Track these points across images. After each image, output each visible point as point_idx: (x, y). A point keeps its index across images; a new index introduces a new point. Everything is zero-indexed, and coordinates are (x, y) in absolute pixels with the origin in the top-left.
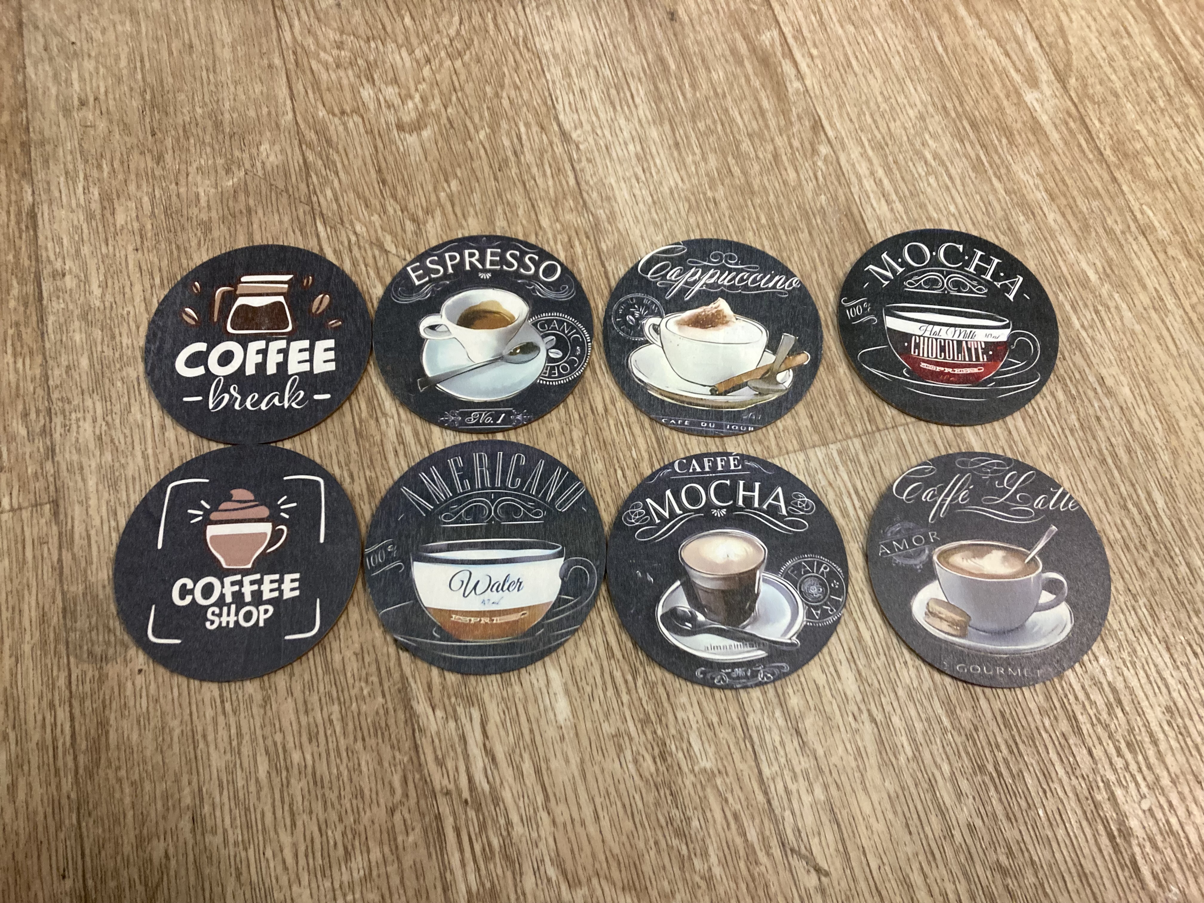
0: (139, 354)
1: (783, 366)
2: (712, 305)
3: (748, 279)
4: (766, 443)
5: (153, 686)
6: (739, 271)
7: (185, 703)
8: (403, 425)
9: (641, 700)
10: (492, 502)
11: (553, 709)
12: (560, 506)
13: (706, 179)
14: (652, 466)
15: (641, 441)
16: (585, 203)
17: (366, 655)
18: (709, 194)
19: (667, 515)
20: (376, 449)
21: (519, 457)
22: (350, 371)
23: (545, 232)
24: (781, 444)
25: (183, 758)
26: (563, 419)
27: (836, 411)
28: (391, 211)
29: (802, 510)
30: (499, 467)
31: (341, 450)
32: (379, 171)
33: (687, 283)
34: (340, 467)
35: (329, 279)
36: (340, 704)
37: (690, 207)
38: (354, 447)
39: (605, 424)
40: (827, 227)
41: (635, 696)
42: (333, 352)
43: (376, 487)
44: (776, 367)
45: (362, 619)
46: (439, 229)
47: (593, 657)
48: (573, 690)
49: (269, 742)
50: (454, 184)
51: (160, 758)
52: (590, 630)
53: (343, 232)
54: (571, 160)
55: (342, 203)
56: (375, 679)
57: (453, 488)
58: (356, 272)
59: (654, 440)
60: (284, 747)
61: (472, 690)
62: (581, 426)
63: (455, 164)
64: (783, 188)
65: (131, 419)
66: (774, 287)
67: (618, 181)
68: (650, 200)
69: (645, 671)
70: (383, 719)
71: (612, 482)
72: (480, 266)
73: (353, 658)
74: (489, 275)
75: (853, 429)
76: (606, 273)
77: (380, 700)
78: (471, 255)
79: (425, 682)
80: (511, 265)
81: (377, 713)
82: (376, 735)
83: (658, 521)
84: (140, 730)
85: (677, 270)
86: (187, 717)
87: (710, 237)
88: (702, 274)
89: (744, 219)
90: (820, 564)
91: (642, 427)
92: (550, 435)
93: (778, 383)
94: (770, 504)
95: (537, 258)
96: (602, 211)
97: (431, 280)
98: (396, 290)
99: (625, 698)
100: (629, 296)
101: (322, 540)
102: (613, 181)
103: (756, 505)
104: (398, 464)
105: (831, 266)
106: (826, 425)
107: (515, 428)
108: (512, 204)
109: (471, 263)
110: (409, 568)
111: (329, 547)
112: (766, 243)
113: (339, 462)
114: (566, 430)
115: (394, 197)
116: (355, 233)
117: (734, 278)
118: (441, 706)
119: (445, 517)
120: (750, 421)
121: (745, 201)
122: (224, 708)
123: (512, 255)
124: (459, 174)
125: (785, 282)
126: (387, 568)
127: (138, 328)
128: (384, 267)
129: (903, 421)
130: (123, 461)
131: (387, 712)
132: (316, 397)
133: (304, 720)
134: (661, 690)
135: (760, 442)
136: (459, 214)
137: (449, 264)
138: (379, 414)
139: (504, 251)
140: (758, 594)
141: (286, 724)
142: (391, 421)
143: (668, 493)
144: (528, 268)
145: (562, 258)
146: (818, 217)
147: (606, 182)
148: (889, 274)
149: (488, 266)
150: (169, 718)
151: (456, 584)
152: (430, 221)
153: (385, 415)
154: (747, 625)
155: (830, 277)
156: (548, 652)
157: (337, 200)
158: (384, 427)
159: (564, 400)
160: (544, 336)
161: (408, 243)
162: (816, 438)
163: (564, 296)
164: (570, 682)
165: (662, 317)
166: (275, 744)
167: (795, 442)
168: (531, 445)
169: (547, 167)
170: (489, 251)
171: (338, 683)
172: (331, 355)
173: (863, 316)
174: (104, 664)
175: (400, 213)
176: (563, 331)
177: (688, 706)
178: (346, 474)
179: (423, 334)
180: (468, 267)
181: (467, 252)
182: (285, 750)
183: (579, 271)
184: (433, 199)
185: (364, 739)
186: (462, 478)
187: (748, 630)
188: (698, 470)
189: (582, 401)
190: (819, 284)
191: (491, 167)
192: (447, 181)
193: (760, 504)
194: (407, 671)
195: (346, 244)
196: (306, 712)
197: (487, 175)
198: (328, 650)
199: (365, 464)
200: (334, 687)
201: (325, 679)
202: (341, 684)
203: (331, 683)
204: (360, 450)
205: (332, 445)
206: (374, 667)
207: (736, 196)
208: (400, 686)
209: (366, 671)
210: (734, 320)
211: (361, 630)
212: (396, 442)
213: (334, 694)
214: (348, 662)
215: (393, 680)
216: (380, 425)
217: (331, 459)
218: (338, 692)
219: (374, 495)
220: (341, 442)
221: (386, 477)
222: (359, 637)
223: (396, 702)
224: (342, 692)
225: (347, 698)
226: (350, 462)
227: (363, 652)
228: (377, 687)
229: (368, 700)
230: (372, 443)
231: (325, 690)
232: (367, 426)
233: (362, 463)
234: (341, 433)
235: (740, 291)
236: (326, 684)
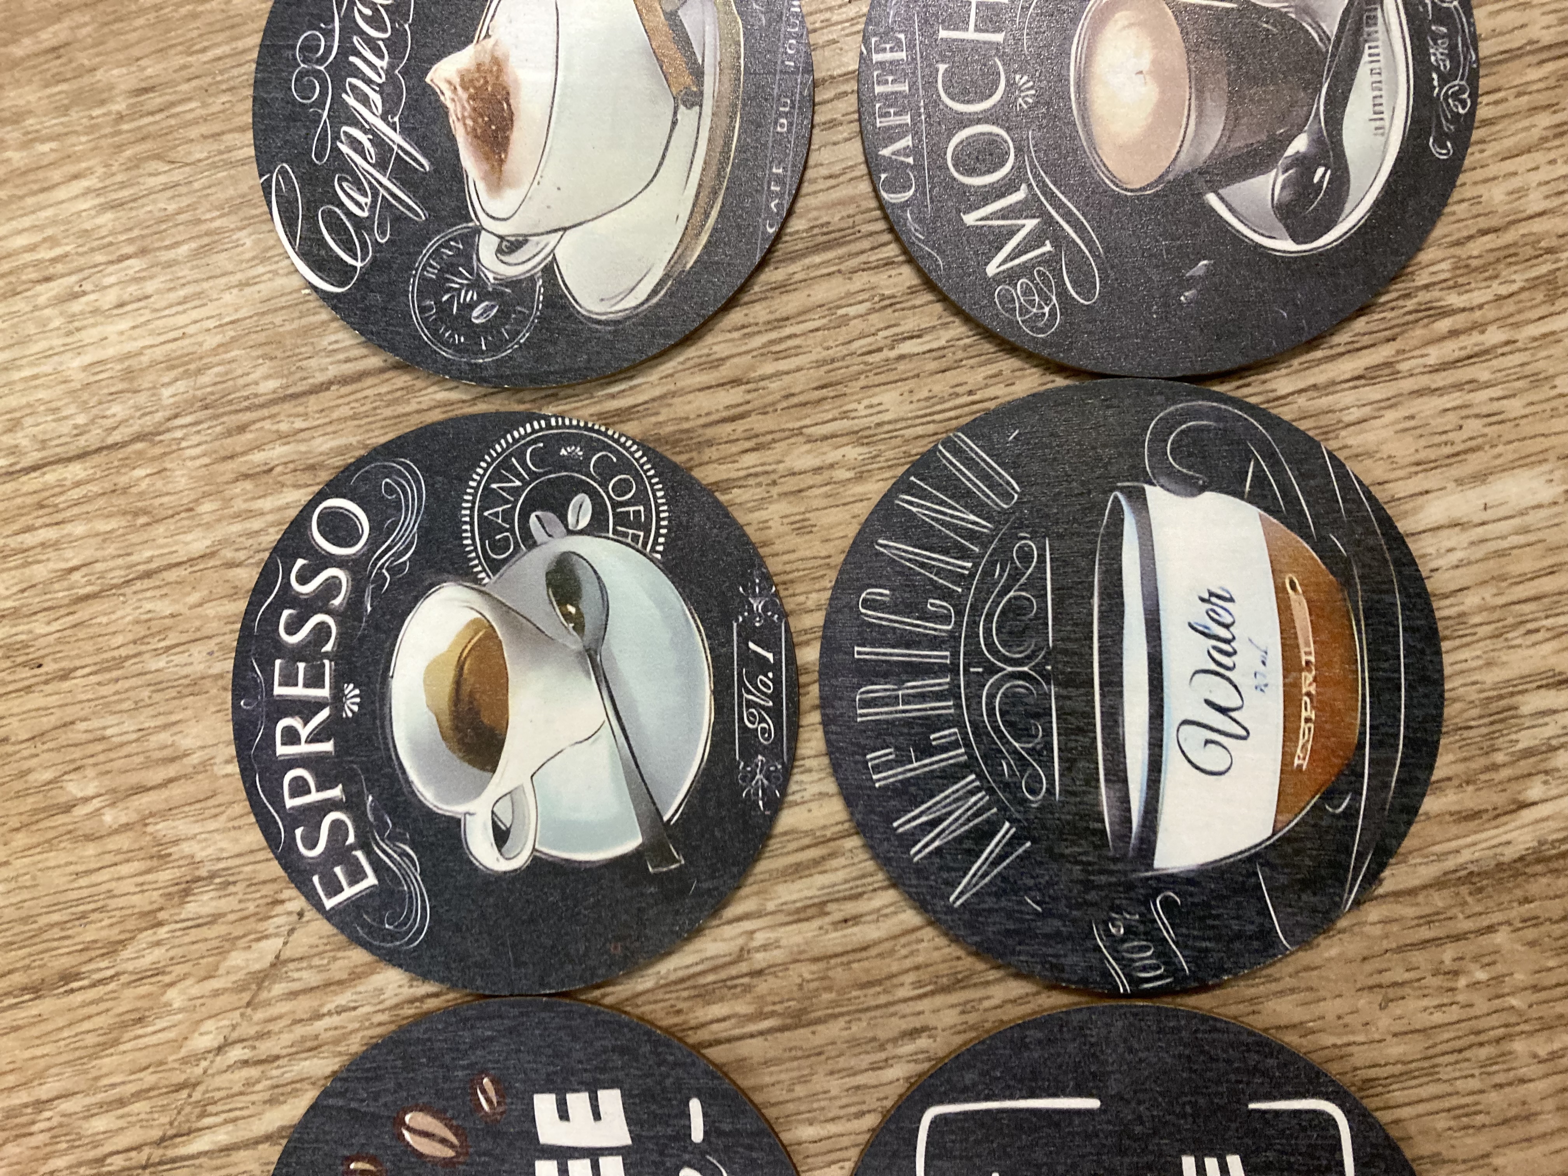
2: (447, 99)
6: (350, 28)
8: (771, 906)
9: (1499, 298)
10: (992, 670)
11: (1522, 513)
12: (1006, 496)
13: (74, 115)
14: (888, 263)
15: (822, 292)
16: (139, 437)
17: (1387, 978)
18: (120, 106)
19: (1030, 224)
20: (839, 975)
21: (867, 604)
22: (622, 1051)
23: (225, 542)
26: (759, 492)
28: (158, 954)
30: (897, 654)
31: (842, 1063)
32: (36, 990)
33: (381, 166)
34: (886, 1063)
35: (356, 1116)
36: (1510, 1037)
37: (158, 157)
38: (833, 1030)
39: (774, 385)
41: (1490, 313)
42: (571, 1098)
43: (944, 969)
45: (1293, 991)
46: (212, 825)
47: (1390, 416)
48: (1475, 463)
50: (74, 788)
52: (1324, 420)
53: (218, 1081)
54: (11, 474)
55: (131, 1088)
56: (1448, 954)
57: (950, 775)
58: (336, 1042)
59: (817, 259)
61: (1475, 712)
62: (780, 447)
63: (18, 785)
67: (79, 349)
68: (136, 264)
69: (1426, 287)
70: (1547, 927)
71: (933, 366)
72: (325, 713)
73: (1396, 1009)
74: (350, 690)
76: (344, 380)
77: (1501, 938)
78: (291, 736)
79: (1454, 830)
80: (322, 631)
81: (1532, 944)
83: (1048, 247)
85: (345, 193)
87: (249, 103)
88: (356, 123)
89: (195, 16)
91: (783, 288)
92: (802, 527)
95: (300, 562)
96: (166, 392)
97: (364, 844)
98: (393, 936)
99: (1494, 336)
100: (416, 317)
101: (1093, 1103)
102: (74, 364)
104: (879, 915)
107: (784, 615)
108: (142, 631)
109: (314, 738)
110: (1172, 880)
111: (1113, 1087)
113: (875, 1067)
114: (791, 484)
115: (113, 948)
116: (220, 1050)
117: (370, 42)
118: (1515, 787)
119: (1032, 792)
123: (292, 629)
124: (48, 775)
126: (1169, 935)
128: (320, 969)
131: (1532, 921)
132: (697, 1134)
134: (1475, 248)
136: (171, 771)
137: (315, 796)
138: (744, 967)
139: (280, 649)
142: (760, 938)
143: (970, 219)
144: (332, 587)
145: (303, 496)
147: (79, 378)
149: (325, 693)
151: (1212, 758)
152: (186, 848)
153: (742, 954)
154: (1318, 28)
156: (1387, 523)
157: (121, 1102)
158: (777, 955)
159: (709, 490)
160: (530, 542)
161: (251, 907)
163: (412, 492)
164: (1457, 471)
165: (478, 230)
168: (833, 575)
169: (29, 539)
170: (279, 690)
171: (1458, 1044)
172: (578, 1102)
175: (162, 932)
176: (516, 492)
177: (1515, 183)
178: (908, 1048)
179: (520, 861)
180: (328, 747)
181: (282, 750)
183: (340, 451)
184: (123, 841)
186: (926, 750)
187: (1332, 28)
188: (907, 141)
189: (710, 443)
191: (28, 689)
192: (68, 808)
194: (1428, 872)
195: (253, 1072)
197: (53, 700)
198: (1372, 1073)
199: (883, 999)
200: (1467, 1054)
201: (1445, 1077)
202: (1459, 1038)
203: (1457, 1062)
204: (842, 1014)
205: (826, 1086)
206: (1418, 957)
207: (128, 37)
208: (1464, 890)
209: (1428, 975)
210: (489, 43)
211: (1322, 993)
212: (816, 923)
213: (1484, 1053)
214: (1405, 1021)
215: (1451, 907)
216: (770, 967)
217: (866, 1087)
218: (1481, 1044)
219: (960, 976)
220: (820, 1063)
221: (915, 947)
222: (1340, 996)
223: (1505, 898)
224: (1478, 1033)
225: (1494, 1020)
226: (874, 1039)
227: (1380, 986)
228: (1468, 948)
229: (1500, 968)
230: (826, 983)
231: (1473, 1076)
232: (777, 999)
233: (877, 1007)
234: (795, 1064)
235: (407, 26)
236: (1457, 1074)
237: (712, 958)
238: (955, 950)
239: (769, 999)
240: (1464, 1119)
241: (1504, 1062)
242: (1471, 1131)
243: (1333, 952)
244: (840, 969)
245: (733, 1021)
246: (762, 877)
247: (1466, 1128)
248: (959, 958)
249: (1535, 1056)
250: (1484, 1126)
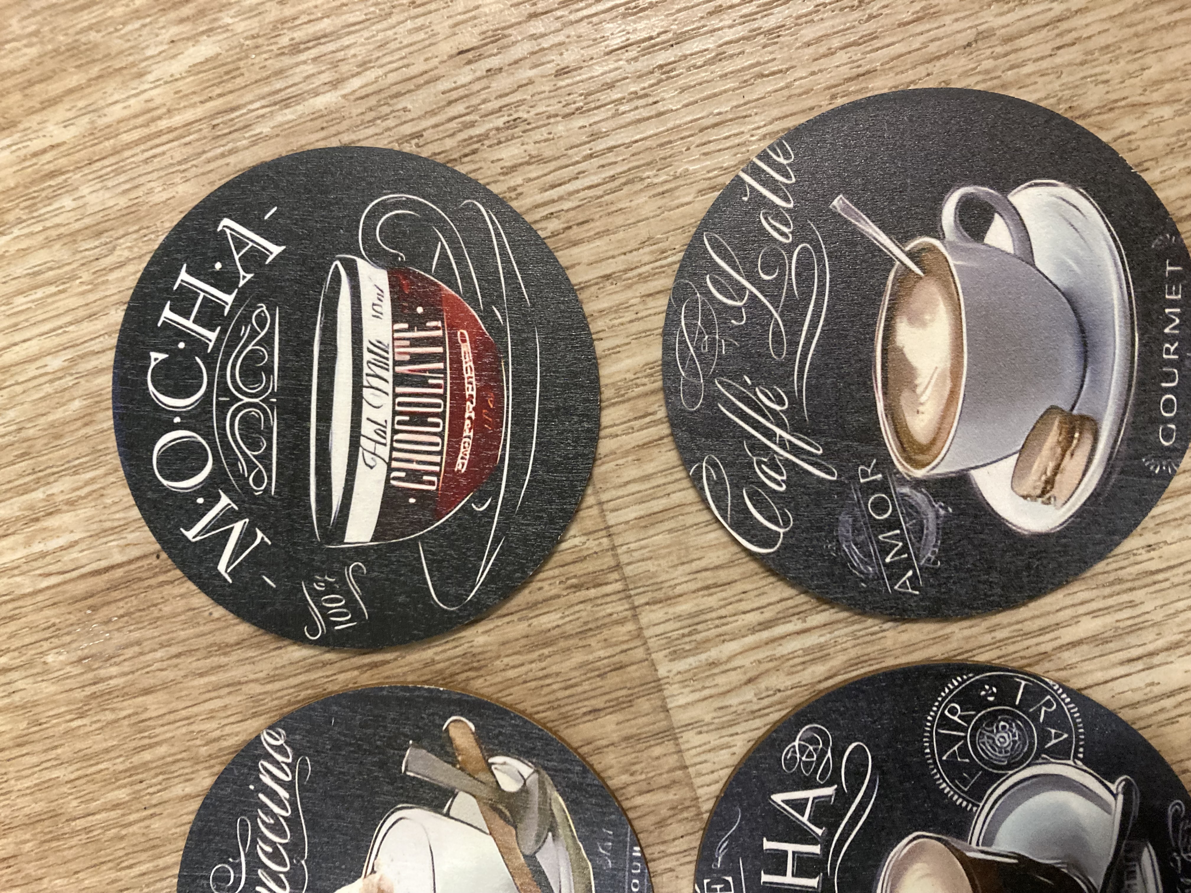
1: (484, 776)
3: (272, 844)
4: (664, 812)
6: (254, 863)
24: (664, 779)
27: (578, 657)
29: (823, 753)
40: (129, 652)
44: (485, 792)
64: (38, 747)
66: (288, 786)
75: (621, 622)
89: (119, 839)
90: (945, 722)
93: (524, 790)
94: (809, 820)
103: (816, 849)
105: (224, 648)
106: (614, 679)
112: (178, 790)
117: (274, 876)
120: (616, 853)
121: (75, 833)
125: (277, 764)
129: (595, 511)
135: (661, 824)
140: (1019, 857)
146: (103, 673)
148: (238, 527)
154: (1088, 883)
155: (251, 653)
162: (644, 705)
167: (657, 751)
173: (348, 594)
187: (1098, 881)
190: (272, 679)
193: (812, 840)
207: (65, 853)
210: (375, 878)
235: (303, 862)
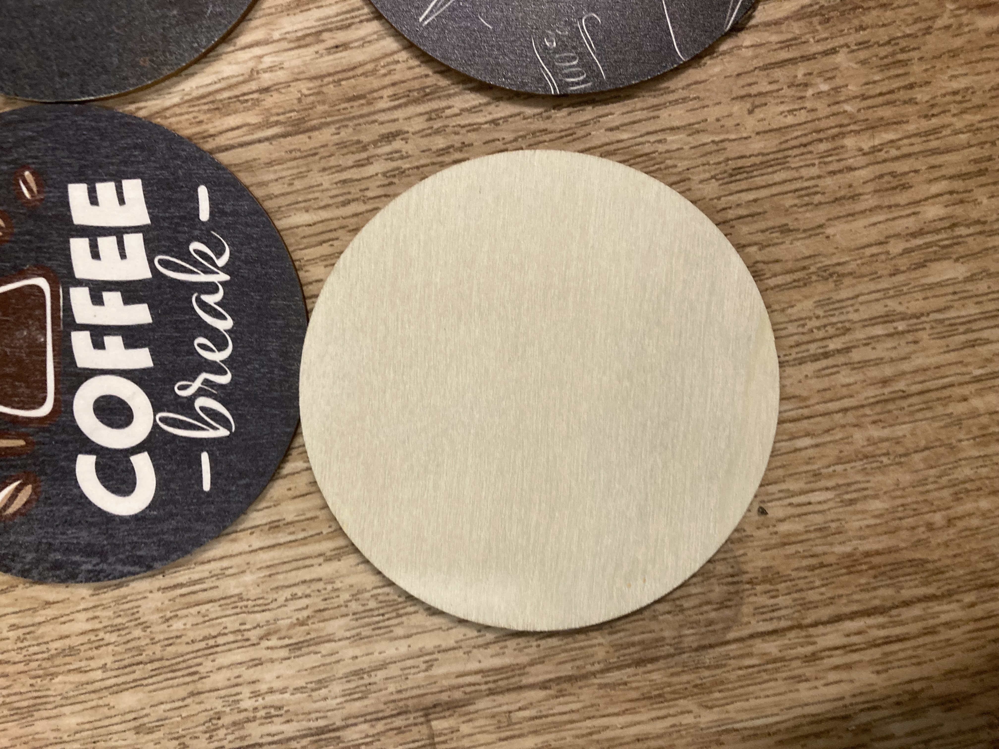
0: (109, 596)
5: (793, 485)
7: (825, 422)
8: (276, 35)
17: (754, 90)
20: (331, 90)
25: (920, 415)
31: (333, 162)
34: (368, 161)
36: (843, 135)
38: (326, 136)
43: (415, 84)
45: (684, 100)
49: (903, 263)
51: (917, 457)
56: (800, 71)
60: (913, 235)
65: (254, 592)
70: (875, 50)
73: (759, 114)
77: (841, 58)
81: (863, 62)
82: (905, 63)
84: (865, 498)
86: (850, 417)
104: (365, 42)
113: (359, 165)
122: (839, 351)
126: (590, 47)
127: (48, 604)
130: (345, 596)
131: (864, 45)
133: (869, 202)
138: (253, 86)
141: (874, 234)
142: (268, 61)
150: (848, 450)
153: (253, 74)
158: (281, 76)
166: (907, 251)
171: (804, 140)
174: (746, 577)
182: (920, 233)
185: (911, 86)
196: (855, 197)
199: (365, 110)
200: (810, 148)
201: (793, 166)
202: (805, 135)
203: (802, 154)
204: (333, 123)
205: (319, 180)
206: (778, 73)
208: (816, 20)
209: (785, 87)
211: (706, 102)
212: (311, 50)
213: (823, 147)
214: (766, 123)
215: (806, 34)
216: (275, 85)
217: (352, 180)
218: (821, 140)
219: (428, 90)
220: (314, 162)
221: (392, 67)
222: (719, 103)
223: (845, 27)
224: (819, 131)
225: (832, 122)
226: (359, 142)
227: (749, 96)
228: (815, 66)
229: (838, 82)
230: (319, 98)
231: (813, 165)
232: (281, 110)
233: (362, 116)
234: (294, 163)
236: (802, 164)
237: (227, 78)
238: (424, 70)
239: (274, 111)
240: (806, 198)
241: (837, 154)
242: (810, 207)
243: (717, 69)
244: (331, 86)
245: (244, 129)
246: (268, 11)
247: (807, 205)
248: (427, 76)
249: (861, 150)
250: (820, 203)
